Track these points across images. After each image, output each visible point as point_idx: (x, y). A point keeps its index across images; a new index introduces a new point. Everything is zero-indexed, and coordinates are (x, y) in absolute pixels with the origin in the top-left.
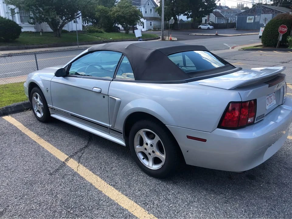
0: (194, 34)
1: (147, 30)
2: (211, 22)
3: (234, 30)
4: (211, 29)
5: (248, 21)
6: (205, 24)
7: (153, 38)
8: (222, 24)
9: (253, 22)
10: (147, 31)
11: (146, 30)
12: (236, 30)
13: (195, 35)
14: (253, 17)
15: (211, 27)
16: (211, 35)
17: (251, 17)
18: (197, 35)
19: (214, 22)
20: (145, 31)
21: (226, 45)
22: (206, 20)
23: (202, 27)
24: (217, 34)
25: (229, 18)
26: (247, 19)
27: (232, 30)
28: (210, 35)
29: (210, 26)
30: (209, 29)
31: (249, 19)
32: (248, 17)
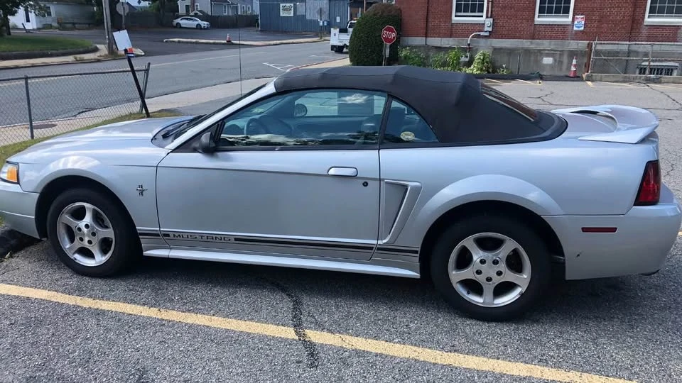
0: (176, 40)
1: (40, 26)
2: (200, 11)
3: (257, 31)
4: (204, 29)
5: (282, 14)
6: (187, 16)
7: (81, 50)
8: (225, 16)
9: (292, 15)
10: (39, 29)
11: (35, 27)
12: (261, 31)
13: (179, 42)
14: (292, 5)
15: (204, 24)
16: (217, 44)
17: (288, 5)
18: (183, 42)
19: (210, 14)
20: (34, 30)
21: (271, 65)
22: (187, 7)
23: (184, 23)
24: (230, 41)
25: (239, 5)
26: (281, 8)
27: (252, 32)
28: (214, 43)
29: (202, 20)
30: (201, 29)
31: (285, 9)
32: (281, 5)
